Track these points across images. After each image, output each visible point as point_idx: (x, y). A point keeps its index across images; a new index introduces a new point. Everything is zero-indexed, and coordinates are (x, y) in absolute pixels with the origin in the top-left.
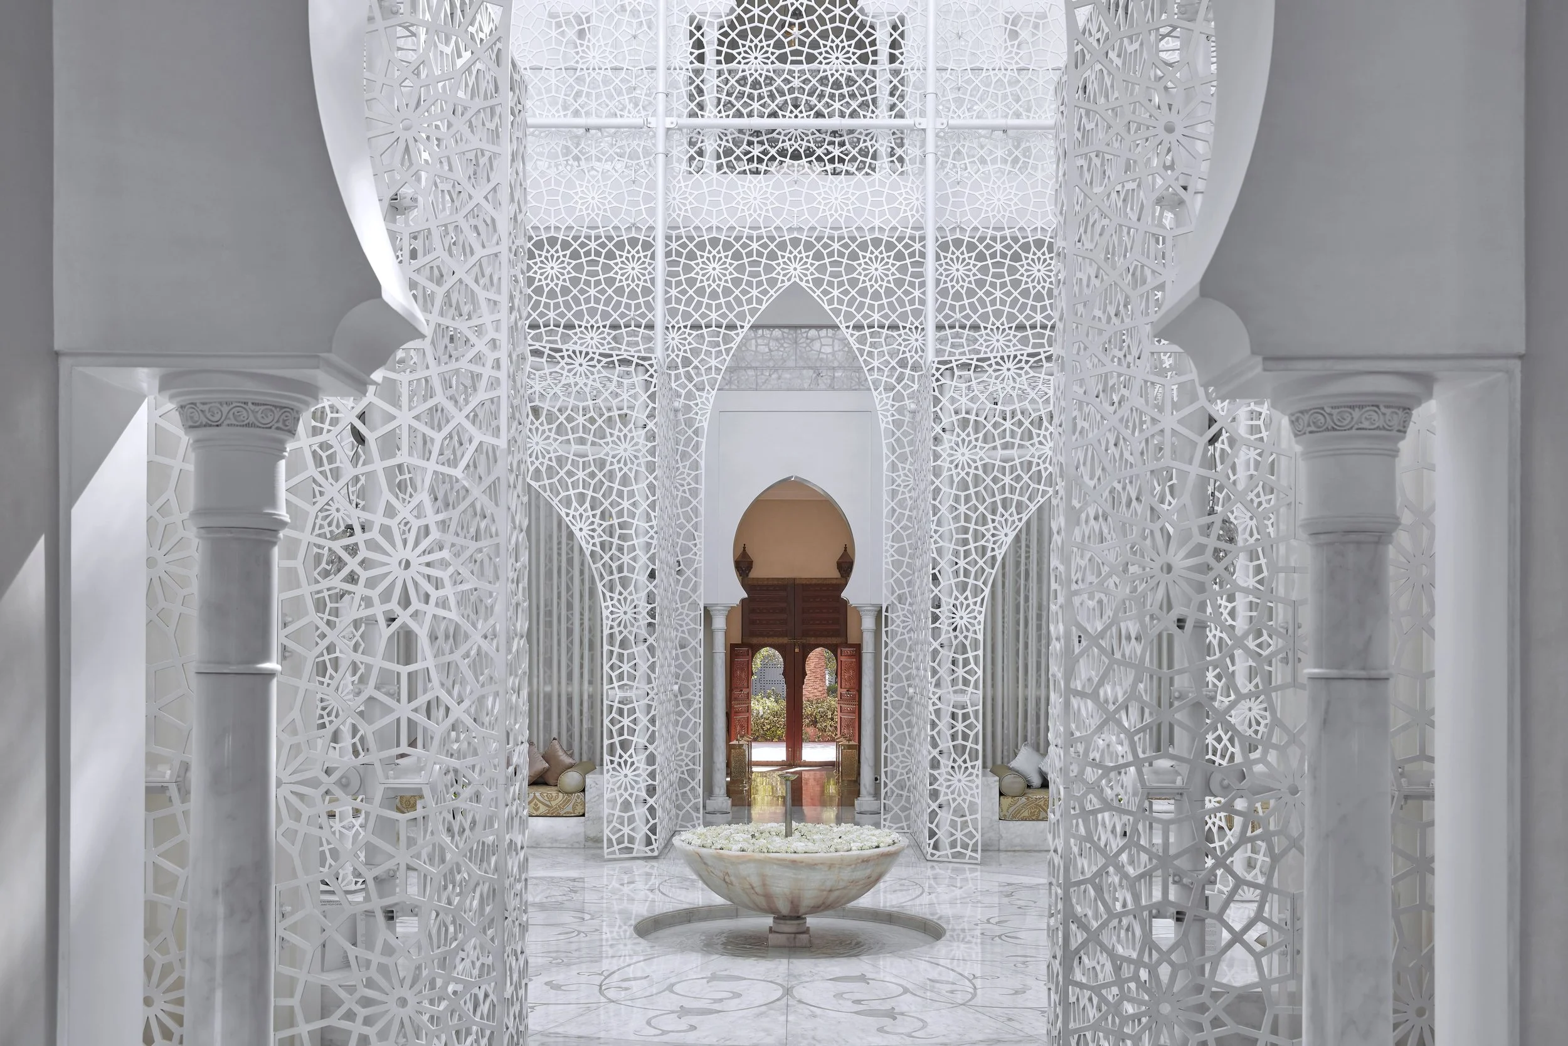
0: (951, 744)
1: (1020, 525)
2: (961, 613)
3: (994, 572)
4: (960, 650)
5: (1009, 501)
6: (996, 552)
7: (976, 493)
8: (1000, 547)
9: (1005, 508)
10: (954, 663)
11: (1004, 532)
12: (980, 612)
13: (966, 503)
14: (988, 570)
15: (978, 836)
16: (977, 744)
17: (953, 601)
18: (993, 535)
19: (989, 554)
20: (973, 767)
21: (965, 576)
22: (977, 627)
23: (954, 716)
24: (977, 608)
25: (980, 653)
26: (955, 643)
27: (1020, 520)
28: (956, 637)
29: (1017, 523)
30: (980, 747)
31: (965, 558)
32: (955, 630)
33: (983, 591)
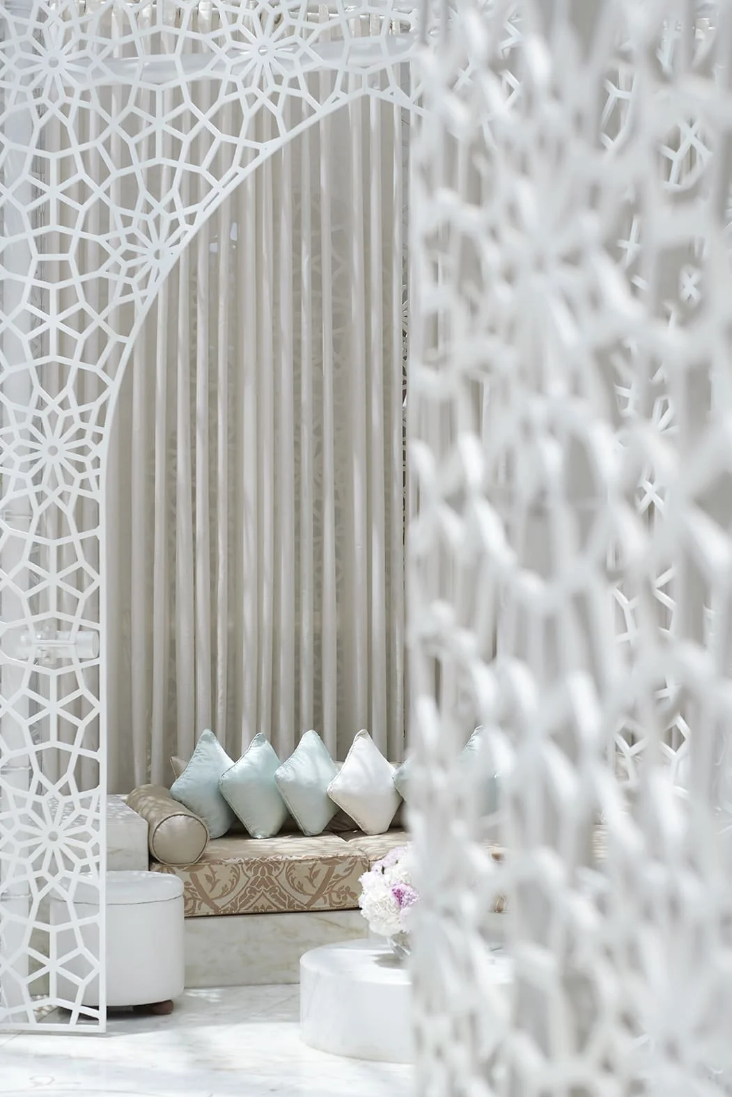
0: (31, 749)
1: (192, 230)
2: (51, 438)
3: (129, 342)
4: (50, 527)
5: (165, 175)
6: (136, 295)
7: (84, 155)
8: (145, 283)
9: (155, 190)
10: (36, 557)
11: (152, 248)
12: (98, 438)
13: (63, 177)
14: (114, 338)
15: (99, 966)
16: (96, 747)
17: (31, 411)
18: (128, 255)
19: (116, 300)
20: (85, 803)
21: (61, 352)
22: (90, 473)
23: (36, 683)
24: (91, 427)
25: (101, 532)
26: (38, 510)
27: (191, 219)
28: (40, 497)
29: (184, 225)
30: (102, 756)
31: (61, 308)
32: (37, 479)
33: (102, 387)
